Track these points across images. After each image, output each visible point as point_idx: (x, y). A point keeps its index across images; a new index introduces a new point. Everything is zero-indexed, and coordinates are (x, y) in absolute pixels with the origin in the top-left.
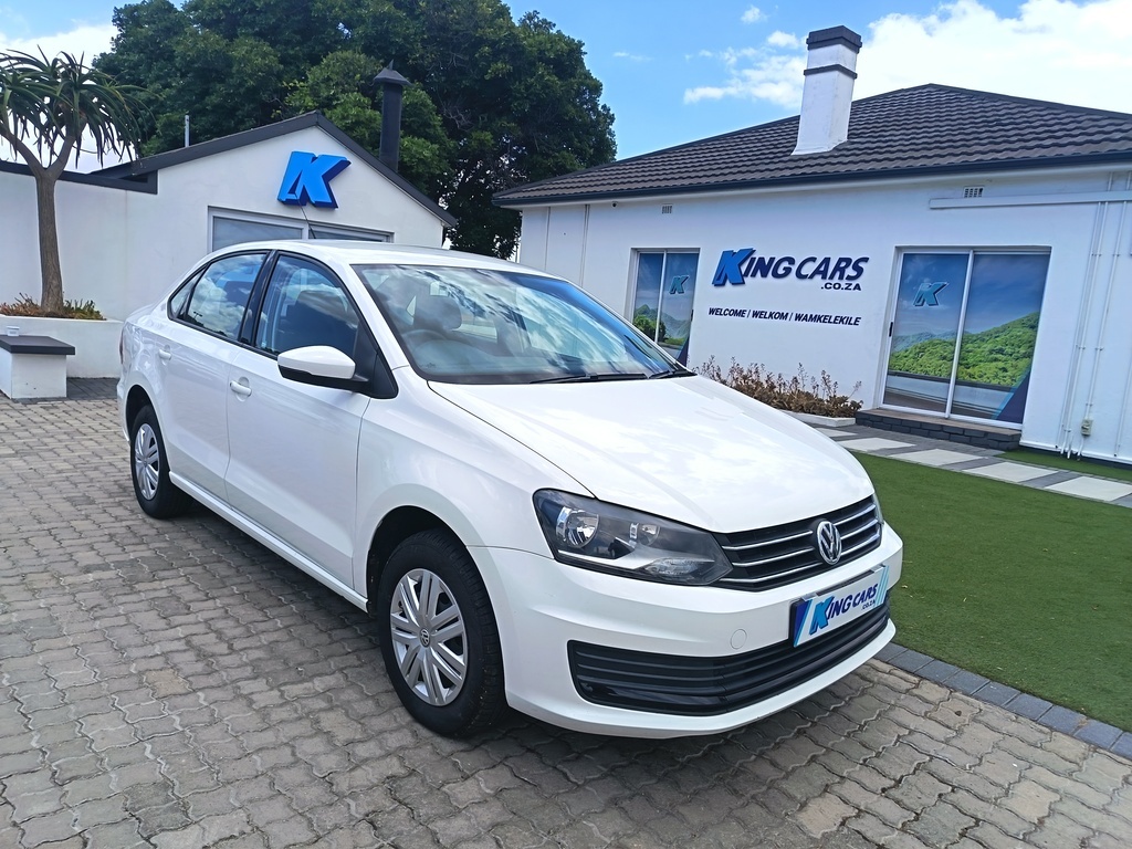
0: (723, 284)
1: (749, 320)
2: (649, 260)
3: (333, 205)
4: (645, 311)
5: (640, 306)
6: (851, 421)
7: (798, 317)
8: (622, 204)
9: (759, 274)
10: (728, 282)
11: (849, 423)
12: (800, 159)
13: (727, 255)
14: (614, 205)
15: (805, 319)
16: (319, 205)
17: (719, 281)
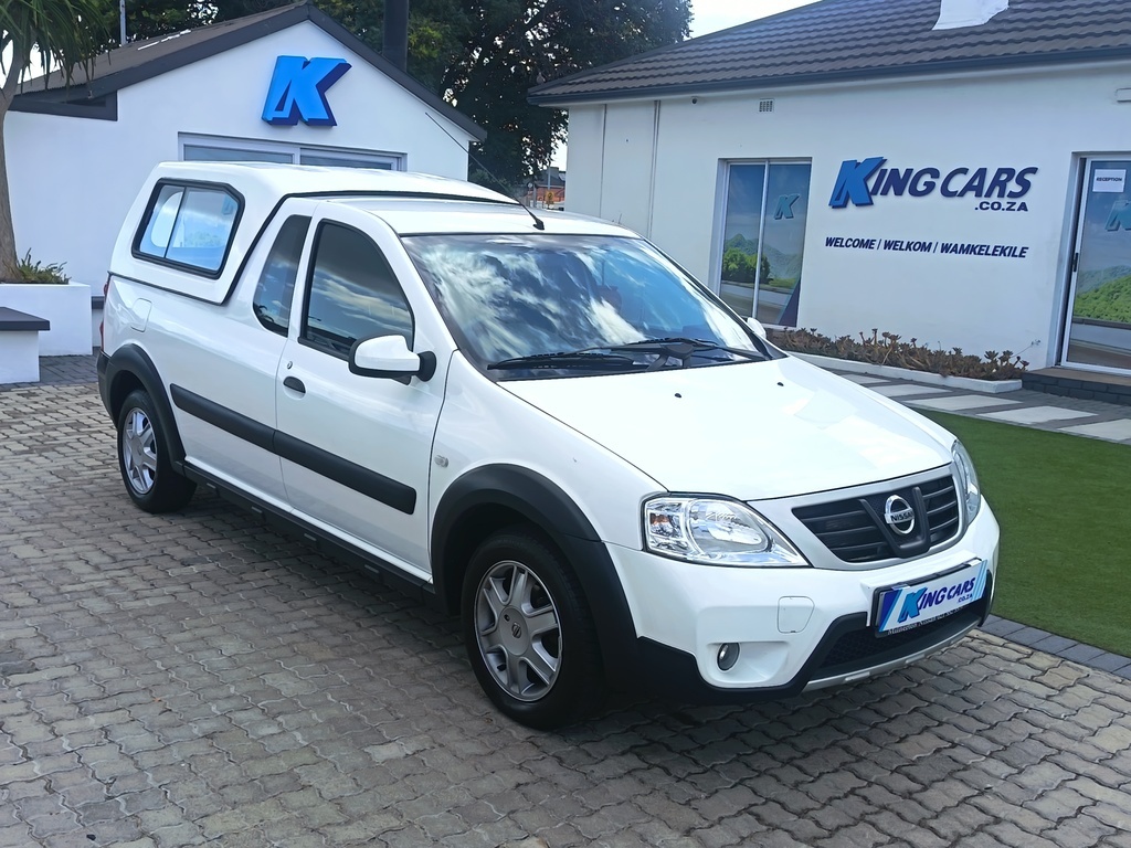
0: (844, 206)
1: (879, 253)
2: (743, 176)
3: (330, 122)
4: (739, 242)
5: (732, 236)
6: (1016, 384)
7: (945, 248)
8: (705, 100)
9: (892, 191)
10: (850, 202)
11: (1013, 388)
12: (945, 36)
13: (849, 168)
14: (694, 102)
15: (955, 250)
16: (314, 123)
17: (839, 201)
